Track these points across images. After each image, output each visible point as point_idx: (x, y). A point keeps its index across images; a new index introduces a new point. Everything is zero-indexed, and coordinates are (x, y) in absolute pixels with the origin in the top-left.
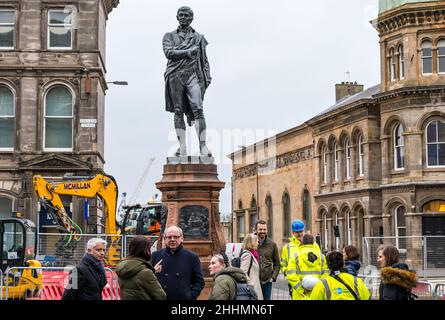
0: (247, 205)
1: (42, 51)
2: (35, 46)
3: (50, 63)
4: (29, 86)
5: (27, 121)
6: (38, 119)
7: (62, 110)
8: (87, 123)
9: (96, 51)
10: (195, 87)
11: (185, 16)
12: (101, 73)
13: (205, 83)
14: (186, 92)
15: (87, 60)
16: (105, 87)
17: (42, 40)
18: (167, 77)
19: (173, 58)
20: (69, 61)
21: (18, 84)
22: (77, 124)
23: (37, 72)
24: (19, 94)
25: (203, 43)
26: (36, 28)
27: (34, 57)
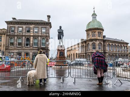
0: (69, 55)
1: (41, 33)
2: (40, 33)
3: (42, 35)
4: (40, 38)
5: (39, 43)
6: (41, 42)
7: (44, 41)
8: (47, 43)
9: (48, 33)
10: (62, 36)
11: (60, 27)
12: (49, 36)
13: (63, 36)
14: (60, 37)
15: (47, 35)
16: (50, 38)
17: (41, 32)
18: (58, 35)
19: (59, 32)
20: (45, 35)
21: (38, 38)
22: (46, 43)
23: (41, 36)
24: (38, 39)
25: (63, 31)
26: (41, 30)
27: (40, 34)
